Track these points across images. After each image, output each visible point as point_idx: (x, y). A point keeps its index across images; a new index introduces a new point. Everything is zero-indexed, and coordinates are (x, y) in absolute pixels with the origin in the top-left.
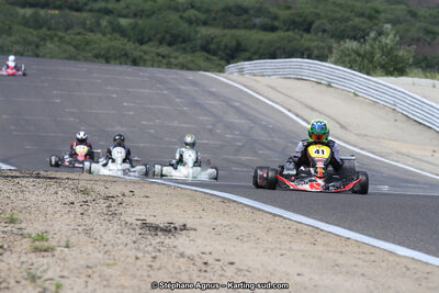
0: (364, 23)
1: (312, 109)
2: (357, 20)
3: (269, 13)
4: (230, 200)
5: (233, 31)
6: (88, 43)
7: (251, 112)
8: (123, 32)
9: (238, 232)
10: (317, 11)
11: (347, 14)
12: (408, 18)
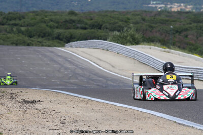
0: (123, 24)
1: (100, 60)
2: (120, 23)
3: (84, 22)
4: (59, 93)
5: (69, 30)
6: (8, 38)
7: (75, 62)
8: (23, 33)
9: (59, 102)
10: (104, 20)
11: (116, 21)
12: (142, 21)
